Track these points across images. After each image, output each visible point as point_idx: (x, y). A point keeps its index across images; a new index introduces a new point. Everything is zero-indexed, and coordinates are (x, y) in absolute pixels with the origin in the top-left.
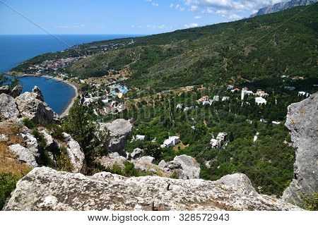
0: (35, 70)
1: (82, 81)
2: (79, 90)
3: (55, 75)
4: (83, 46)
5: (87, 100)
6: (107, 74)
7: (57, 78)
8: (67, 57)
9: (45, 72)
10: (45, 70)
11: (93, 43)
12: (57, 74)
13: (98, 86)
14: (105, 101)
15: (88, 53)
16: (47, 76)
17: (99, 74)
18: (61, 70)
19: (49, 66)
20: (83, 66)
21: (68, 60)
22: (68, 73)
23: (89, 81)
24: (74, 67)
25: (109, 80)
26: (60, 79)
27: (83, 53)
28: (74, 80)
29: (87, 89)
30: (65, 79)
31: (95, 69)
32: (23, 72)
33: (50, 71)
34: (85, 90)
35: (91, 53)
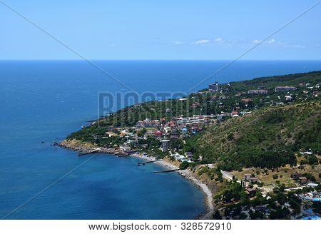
1: (227, 176)
2: (216, 199)
3: (161, 156)
4: (230, 89)
6: (292, 161)
7: (164, 163)
9: (139, 146)
10: (141, 142)
11: (256, 82)
12: (166, 153)
13: (266, 191)
15: (242, 107)
16: (143, 157)
17: (270, 162)
18: (176, 145)
19: (150, 131)
20: (231, 137)
21: (196, 119)
22: (192, 151)
23: (243, 177)
24: (206, 139)
25: (296, 177)
26: (173, 166)
27: (229, 106)
28: (207, 170)
29: (237, 197)
30: (184, 166)
31: (260, 148)
32: (92, 141)
33: (150, 145)
34: (234, 198)
35: (251, 106)
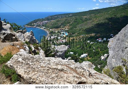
0: (34, 25)
1: (51, 30)
2: (49, 33)
3: (41, 27)
4: (52, 16)
5: (52, 37)
6: (60, 27)
9: (37, 26)
11: (55, 15)
13: (56, 32)
14: (59, 38)
15: (53, 19)
16: (38, 28)
17: (57, 27)
18: (43, 26)
19: (39, 24)
20: (51, 24)
21: (46, 21)
22: (46, 26)
23: (53, 30)
24: (48, 24)
25: (61, 30)
26: (43, 29)
27: (51, 19)
28: (48, 29)
29: (52, 33)
30: (45, 29)
31: (56, 25)
32: (30, 25)
33: (39, 26)
35: (55, 19)
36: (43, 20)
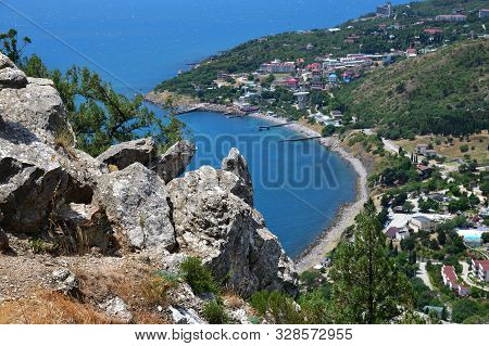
0: (233, 93)
1: (390, 146)
2: (372, 181)
3: (295, 116)
5: (398, 220)
7: (300, 127)
8: (346, 50)
9: (264, 100)
10: (266, 96)
12: (303, 112)
13: (448, 169)
15: (424, 40)
16: (269, 117)
17: (457, 126)
18: (318, 100)
19: (280, 79)
20: (401, 89)
22: (341, 109)
23: (415, 148)
24: (366, 90)
26: (311, 132)
27: (404, 41)
28: (362, 139)
29: (403, 179)
30: (328, 131)
31: (445, 106)
32: (193, 93)
33: (279, 99)
34: (397, 180)
35: (438, 40)
36: (322, 43)
